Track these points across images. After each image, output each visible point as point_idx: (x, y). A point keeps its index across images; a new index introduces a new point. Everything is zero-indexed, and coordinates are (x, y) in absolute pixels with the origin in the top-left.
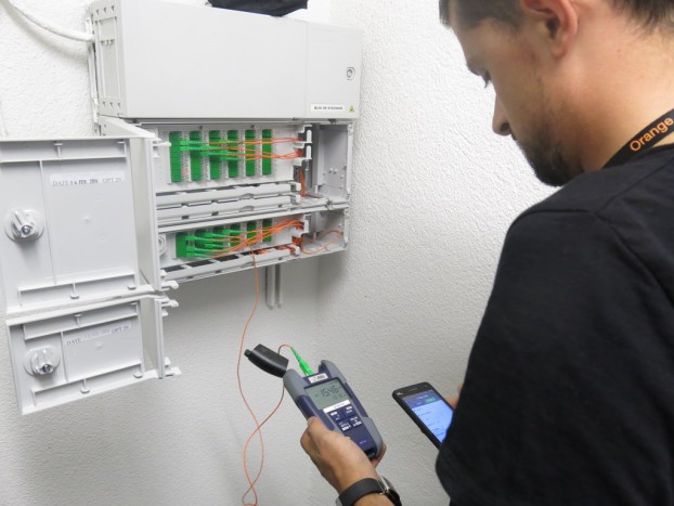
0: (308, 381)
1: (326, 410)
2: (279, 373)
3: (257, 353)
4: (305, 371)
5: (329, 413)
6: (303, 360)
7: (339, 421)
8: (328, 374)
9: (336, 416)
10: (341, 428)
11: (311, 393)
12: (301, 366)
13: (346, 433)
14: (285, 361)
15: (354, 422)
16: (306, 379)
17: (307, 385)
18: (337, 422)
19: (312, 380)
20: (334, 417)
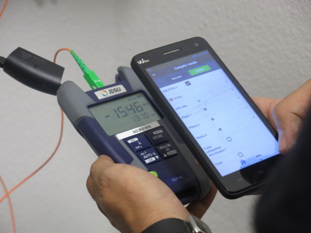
0: (95, 97)
1: (121, 136)
2: (50, 88)
3: (16, 61)
4: (91, 83)
5: (125, 140)
6: (90, 69)
7: (141, 150)
8: (127, 86)
9: (135, 144)
10: (143, 161)
11: (99, 114)
12: (87, 77)
13: (150, 167)
14: (58, 71)
15: (164, 151)
16: (91, 94)
17: (92, 102)
18: (138, 152)
19: (100, 95)
20: (131, 146)
